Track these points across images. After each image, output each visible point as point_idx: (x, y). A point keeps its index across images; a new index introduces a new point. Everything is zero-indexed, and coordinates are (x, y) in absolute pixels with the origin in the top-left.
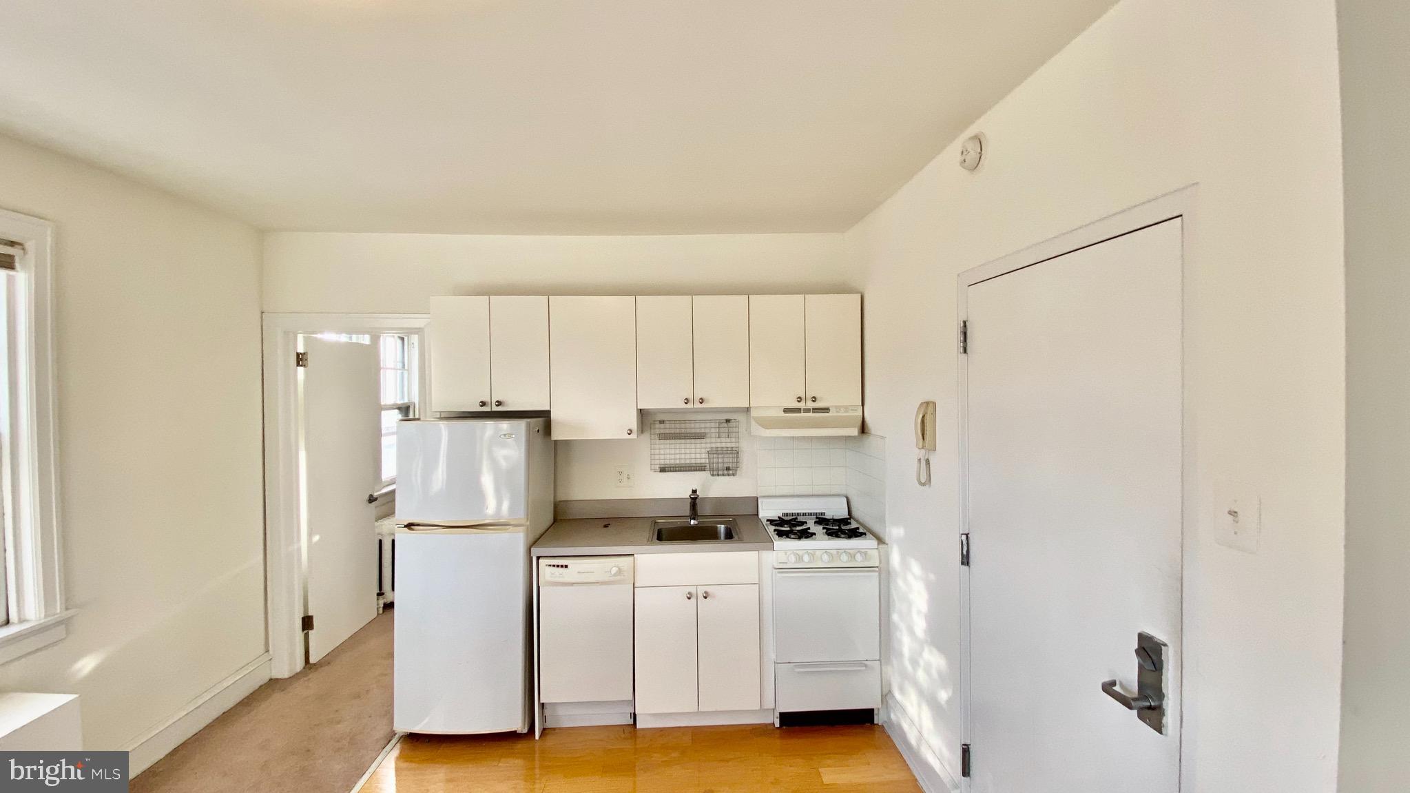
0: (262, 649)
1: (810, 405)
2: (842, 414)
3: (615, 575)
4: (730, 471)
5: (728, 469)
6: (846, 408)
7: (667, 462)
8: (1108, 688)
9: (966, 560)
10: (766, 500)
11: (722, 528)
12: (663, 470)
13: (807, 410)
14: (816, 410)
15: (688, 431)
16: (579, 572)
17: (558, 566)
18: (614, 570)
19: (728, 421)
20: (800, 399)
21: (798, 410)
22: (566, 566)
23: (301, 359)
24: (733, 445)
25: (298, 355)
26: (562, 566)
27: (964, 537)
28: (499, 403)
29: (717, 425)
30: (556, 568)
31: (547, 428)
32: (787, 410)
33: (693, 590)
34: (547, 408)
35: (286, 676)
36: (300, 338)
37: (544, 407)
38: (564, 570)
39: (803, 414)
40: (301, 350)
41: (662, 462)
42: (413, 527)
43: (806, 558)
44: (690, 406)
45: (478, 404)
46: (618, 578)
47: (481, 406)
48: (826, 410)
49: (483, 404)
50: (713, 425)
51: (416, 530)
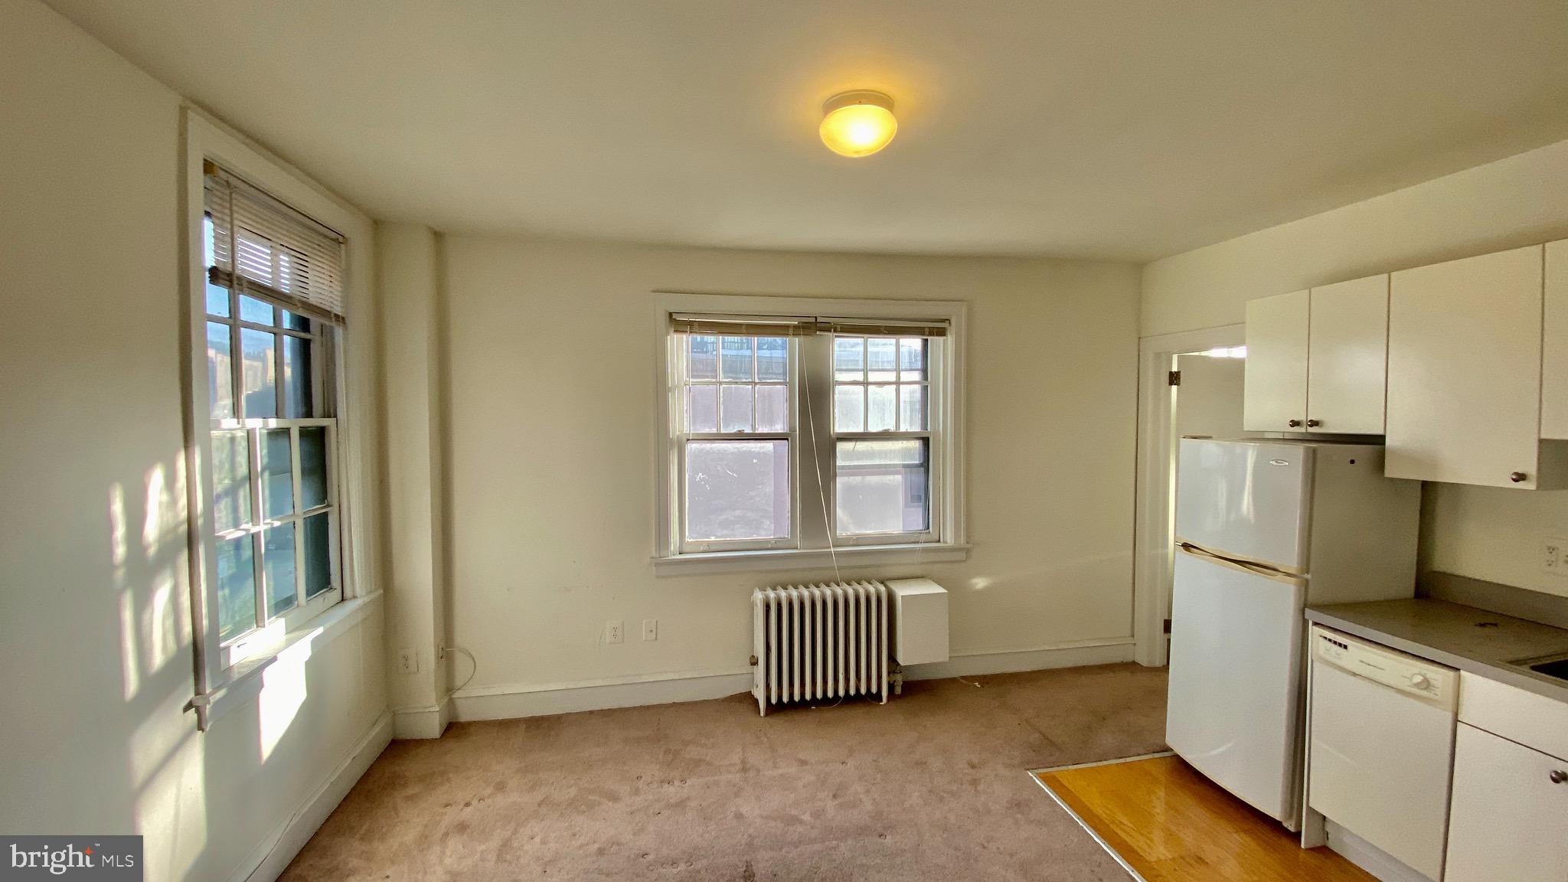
0: (1129, 633)
3: (1417, 685)
16: (1361, 661)
17: (1336, 643)
18: (1419, 679)
22: (1345, 647)
23: (1174, 378)
25: (1171, 374)
26: (1340, 645)
28: (1314, 423)
30: (1331, 644)
31: (1379, 462)
34: (1380, 432)
35: (1144, 665)
36: (1175, 358)
37: (1377, 430)
38: (1341, 650)
40: (1175, 369)
42: (1193, 549)
45: (1288, 423)
46: (1424, 693)
47: (1293, 426)
49: (1295, 424)
51: (1194, 553)
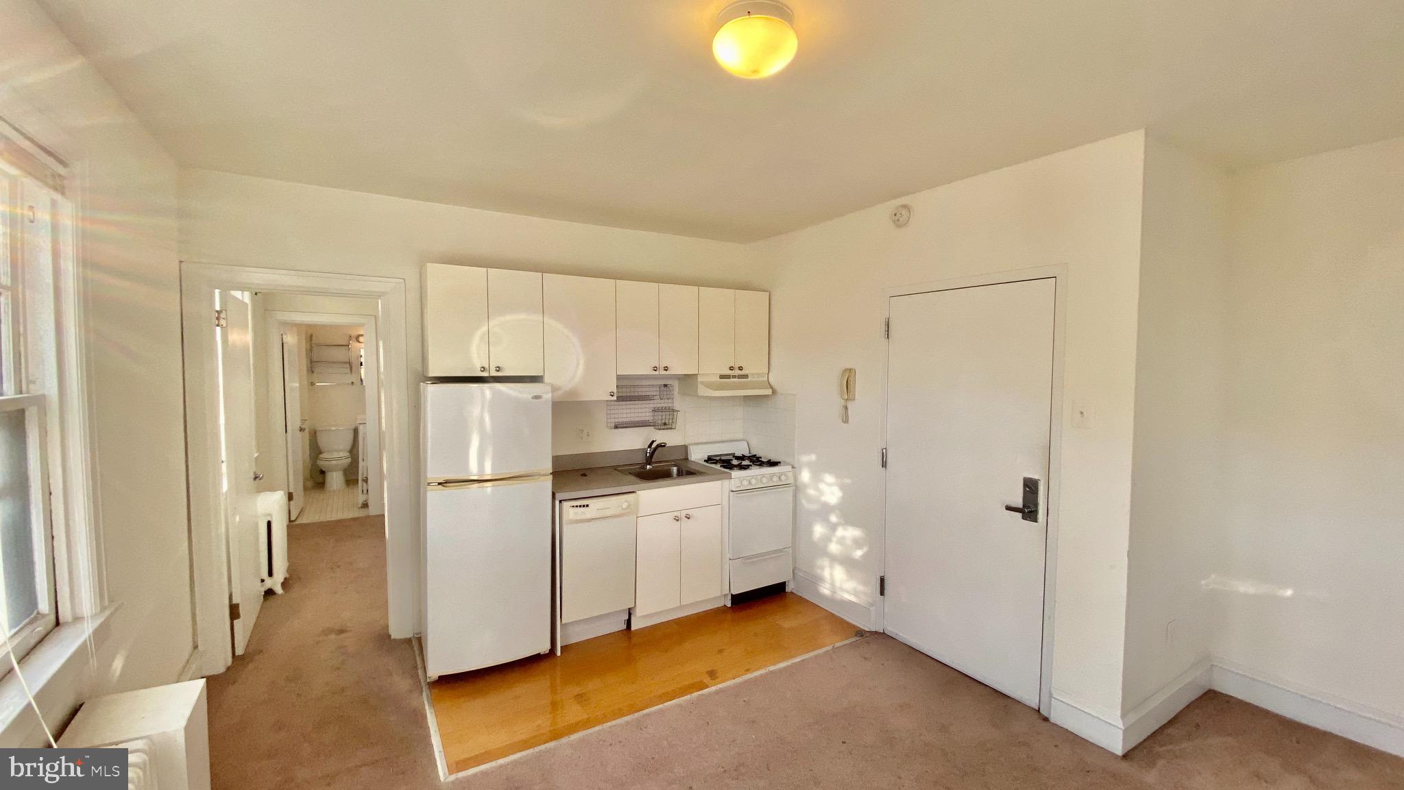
1: (737, 372)
2: (756, 379)
3: (626, 509)
4: (665, 426)
5: (665, 424)
6: (758, 375)
7: (620, 420)
8: (1009, 508)
9: (884, 465)
10: (695, 447)
11: (675, 469)
12: (616, 427)
13: (734, 377)
14: (740, 377)
15: (640, 394)
16: (597, 510)
17: (580, 506)
18: (625, 505)
19: (665, 386)
20: (731, 368)
21: (728, 377)
22: (587, 506)
23: (217, 318)
24: (670, 405)
26: (584, 506)
27: (884, 450)
28: (498, 369)
29: (658, 389)
30: (579, 509)
32: (722, 377)
33: (677, 514)
34: (541, 374)
36: (217, 294)
37: (538, 373)
38: (585, 508)
39: (732, 380)
40: (218, 307)
41: (616, 420)
42: (446, 484)
43: (753, 481)
44: (657, 373)
45: (479, 369)
47: (482, 371)
48: (746, 376)
49: (484, 369)
50: (655, 389)
51: (449, 487)
